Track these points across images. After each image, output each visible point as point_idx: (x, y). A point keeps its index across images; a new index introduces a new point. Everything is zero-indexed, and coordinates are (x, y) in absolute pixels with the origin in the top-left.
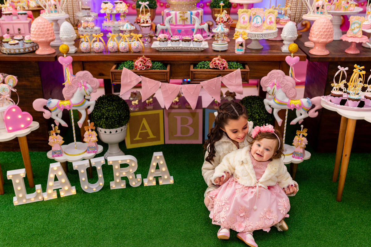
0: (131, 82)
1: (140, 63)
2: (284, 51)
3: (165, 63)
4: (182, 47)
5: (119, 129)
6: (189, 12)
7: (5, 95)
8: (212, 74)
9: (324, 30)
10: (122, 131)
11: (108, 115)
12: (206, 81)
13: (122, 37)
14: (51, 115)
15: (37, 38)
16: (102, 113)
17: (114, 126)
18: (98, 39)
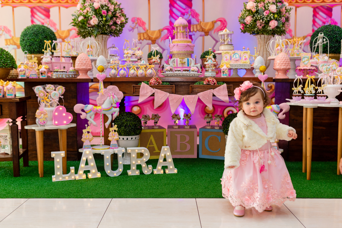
0: (146, 93)
1: (154, 80)
2: (256, 76)
3: (171, 83)
4: (183, 74)
5: (134, 137)
6: (186, 59)
7: (55, 99)
8: (206, 88)
9: (283, 60)
10: (136, 139)
11: (127, 124)
12: (201, 93)
13: (139, 68)
14: (86, 117)
15: (80, 66)
16: (122, 123)
17: (131, 133)
18: (123, 68)
